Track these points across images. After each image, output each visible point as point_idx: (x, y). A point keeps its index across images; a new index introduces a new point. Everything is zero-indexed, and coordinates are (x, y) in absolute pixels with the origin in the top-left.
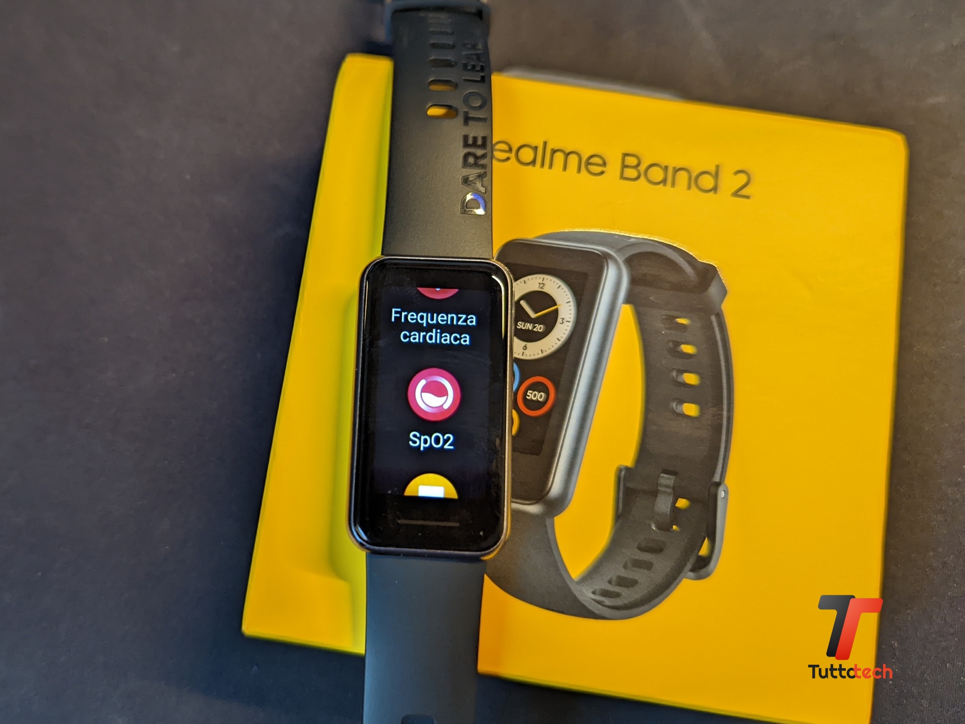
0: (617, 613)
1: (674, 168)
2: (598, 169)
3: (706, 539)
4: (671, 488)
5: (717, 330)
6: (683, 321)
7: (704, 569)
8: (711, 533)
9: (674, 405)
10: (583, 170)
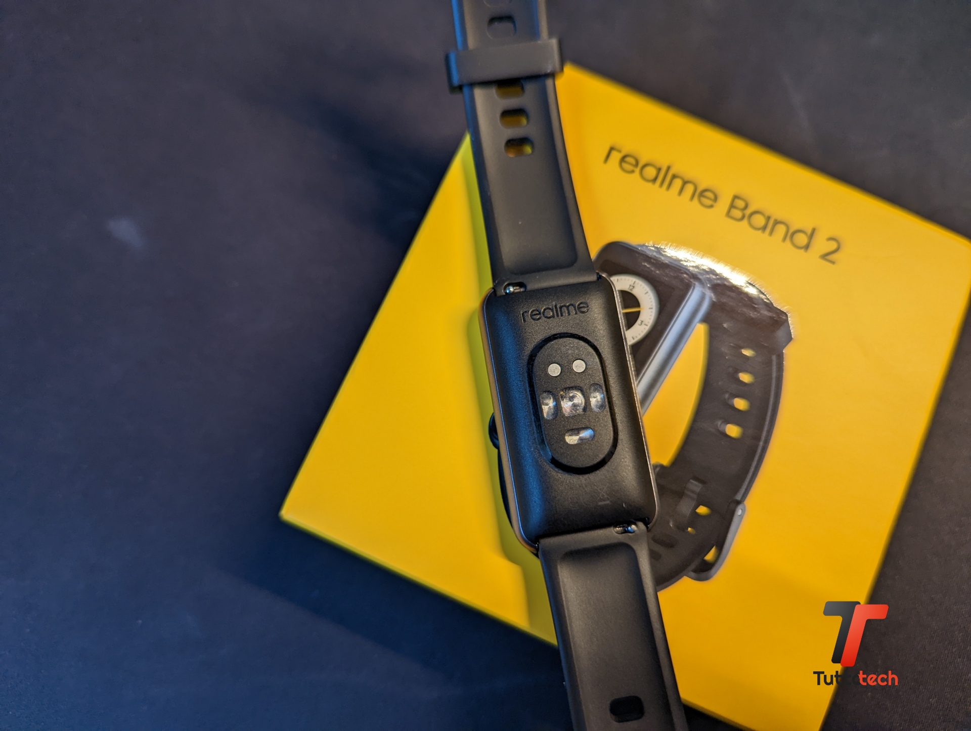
1: (776, 220)
2: (709, 203)
3: (714, 547)
4: (696, 494)
5: (774, 368)
6: (747, 352)
7: (704, 573)
8: (720, 543)
9: (719, 423)
10: (696, 199)
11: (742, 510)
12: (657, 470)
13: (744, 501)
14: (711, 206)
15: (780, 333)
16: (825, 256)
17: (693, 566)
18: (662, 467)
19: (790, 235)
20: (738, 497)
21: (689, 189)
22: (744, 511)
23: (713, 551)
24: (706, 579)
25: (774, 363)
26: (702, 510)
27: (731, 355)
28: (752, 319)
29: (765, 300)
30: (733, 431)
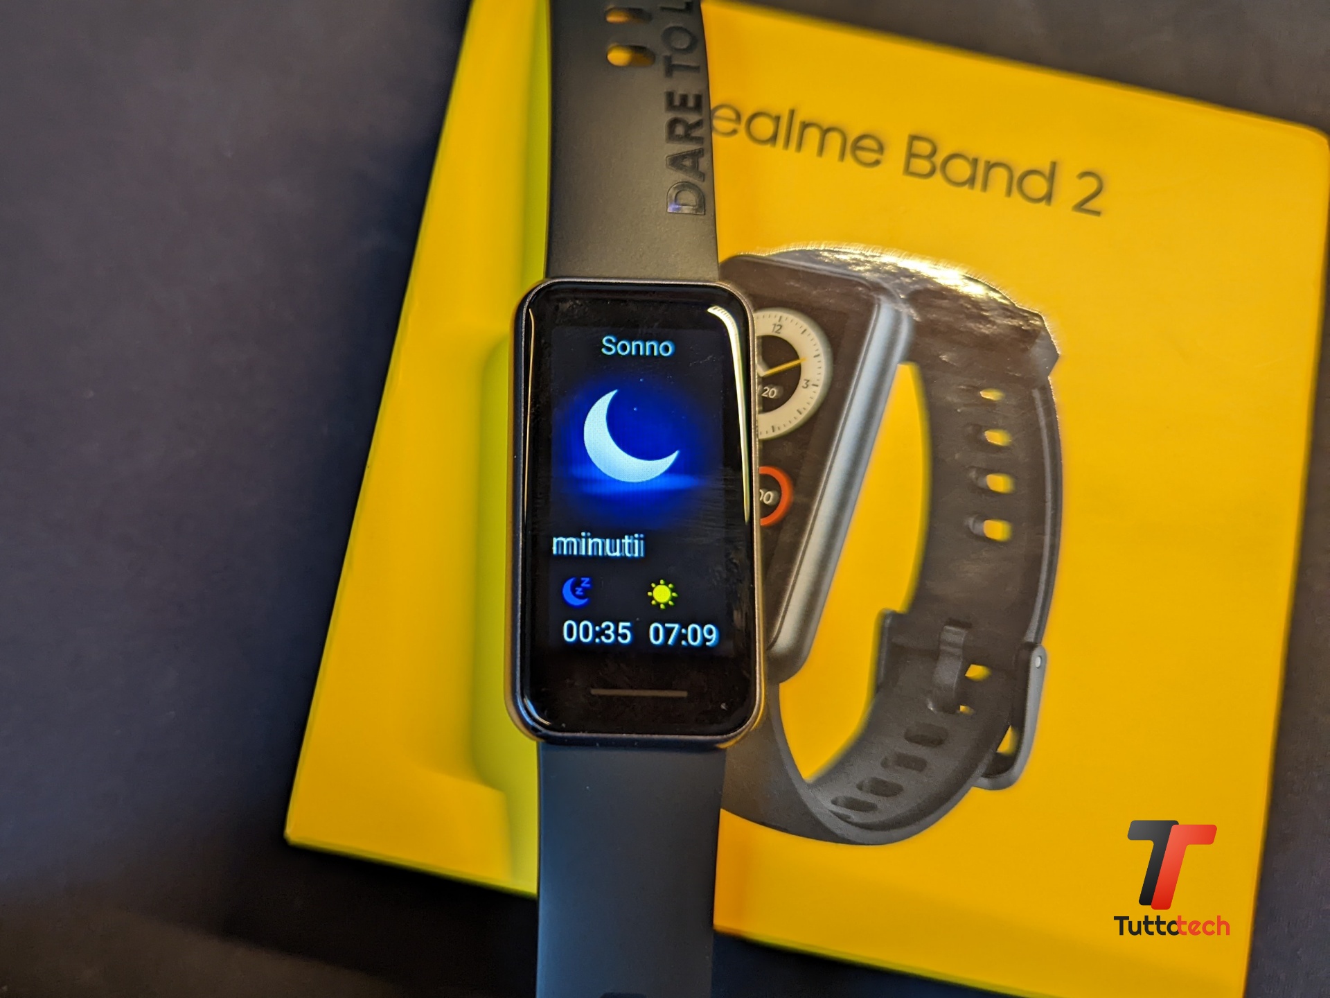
0: (869, 835)
1: (987, 163)
2: (872, 157)
3: (1010, 729)
4: (959, 647)
5: (1041, 411)
6: (990, 395)
7: (1004, 774)
8: (1018, 721)
9: (970, 521)
10: (848, 157)
11: (1040, 657)
12: (888, 621)
13: (1040, 643)
14: (877, 162)
15: (1037, 351)
16: (1081, 207)
17: (981, 769)
18: (895, 616)
19: (1017, 183)
20: (1030, 637)
21: (834, 140)
22: (1044, 658)
23: (1010, 733)
24: (1009, 784)
25: (1038, 402)
26: (976, 671)
27: (965, 405)
28: (987, 336)
29: (1000, 300)
30: (997, 530)
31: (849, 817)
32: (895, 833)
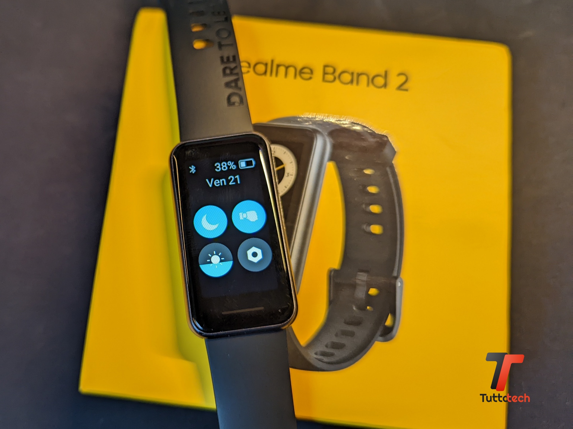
0: (332, 367)
1: (358, 74)
2: (308, 76)
3: (390, 314)
4: (365, 282)
5: (390, 176)
6: (368, 172)
7: (389, 335)
8: (393, 310)
9: (364, 227)
10: (298, 77)
11: (400, 282)
12: (332, 273)
13: (400, 276)
14: (310, 78)
15: (387, 151)
16: (400, 88)
17: (379, 333)
18: (335, 271)
19: (372, 80)
20: (395, 274)
21: (291, 71)
22: (402, 282)
23: (390, 317)
24: (391, 338)
25: (389, 172)
26: (373, 291)
27: (358, 177)
28: (364, 147)
29: (369, 131)
30: (376, 229)
31: (323, 359)
32: (343, 365)
